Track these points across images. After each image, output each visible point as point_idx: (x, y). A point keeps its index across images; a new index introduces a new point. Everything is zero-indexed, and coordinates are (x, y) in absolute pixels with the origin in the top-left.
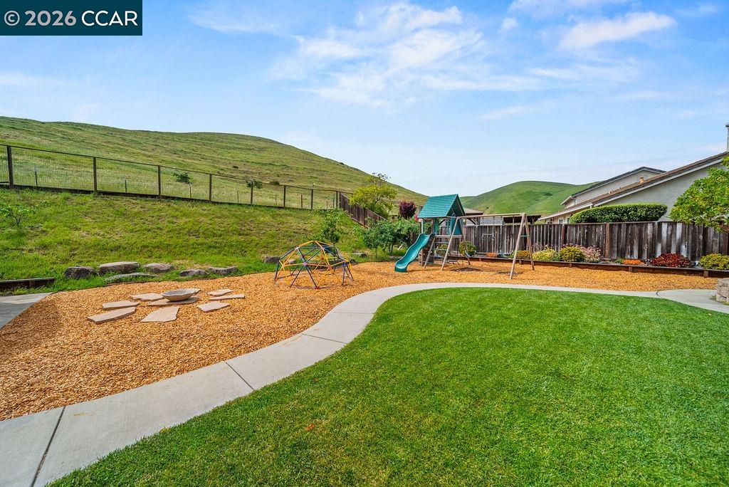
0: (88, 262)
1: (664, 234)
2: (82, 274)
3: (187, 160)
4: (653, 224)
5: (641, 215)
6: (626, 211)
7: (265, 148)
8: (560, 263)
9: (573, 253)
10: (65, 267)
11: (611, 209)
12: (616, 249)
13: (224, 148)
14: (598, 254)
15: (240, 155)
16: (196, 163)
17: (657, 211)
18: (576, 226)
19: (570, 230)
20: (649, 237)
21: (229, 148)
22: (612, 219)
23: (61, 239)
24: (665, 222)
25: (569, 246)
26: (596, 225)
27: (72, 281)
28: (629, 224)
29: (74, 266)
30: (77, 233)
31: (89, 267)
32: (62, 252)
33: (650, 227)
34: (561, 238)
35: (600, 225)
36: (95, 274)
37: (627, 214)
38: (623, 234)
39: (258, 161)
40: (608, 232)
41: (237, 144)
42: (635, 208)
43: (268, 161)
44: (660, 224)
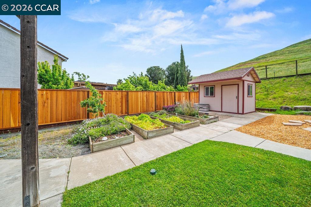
0: (290, 104)
2: (286, 109)
10: (281, 106)
23: (280, 95)
27: (283, 111)
29: (284, 106)
30: (287, 93)
31: (290, 107)
32: (280, 100)
36: (292, 109)
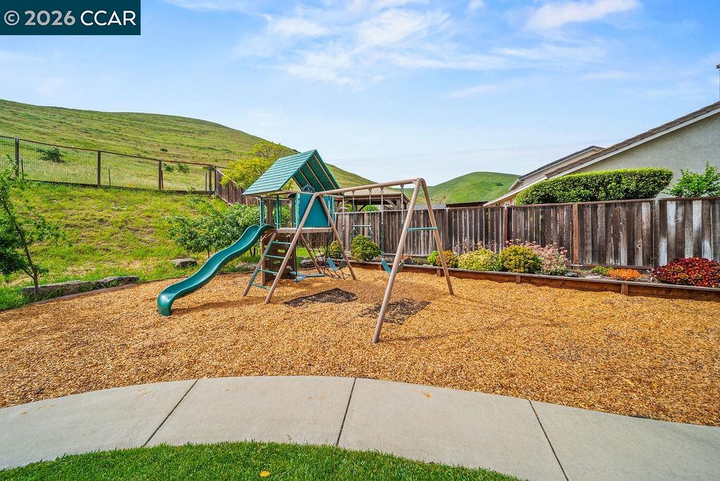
1: (671, 222)
3: (100, 140)
4: (652, 203)
5: (627, 189)
6: (603, 182)
7: (208, 131)
8: (501, 275)
9: (522, 257)
11: (579, 180)
12: (590, 248)
13: (155, 129)
14: (562, 258)
15: (174, 138)
16: (110, 144)
17: (655, 182)
18: (525, 209)
19: (516, 216)
20: (645, 227)
21: (161, 130)
22: (579, 196)
24: (671, 200)
25: (515, 243)
26: (556, 207)
28: (610, 204)
33: (645, 209)
34: (502, 228)
35: (563, 207)
37: (605, 187)
38: (601, 222)
39: (196, 144)
40: (575, 219)
41: (175, 126)
42: (618, 178)
43: (208, 146)
44: (663, 203)
